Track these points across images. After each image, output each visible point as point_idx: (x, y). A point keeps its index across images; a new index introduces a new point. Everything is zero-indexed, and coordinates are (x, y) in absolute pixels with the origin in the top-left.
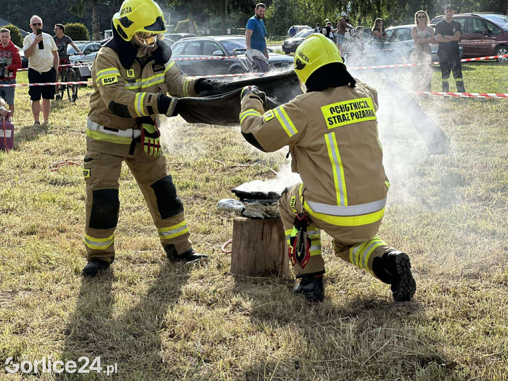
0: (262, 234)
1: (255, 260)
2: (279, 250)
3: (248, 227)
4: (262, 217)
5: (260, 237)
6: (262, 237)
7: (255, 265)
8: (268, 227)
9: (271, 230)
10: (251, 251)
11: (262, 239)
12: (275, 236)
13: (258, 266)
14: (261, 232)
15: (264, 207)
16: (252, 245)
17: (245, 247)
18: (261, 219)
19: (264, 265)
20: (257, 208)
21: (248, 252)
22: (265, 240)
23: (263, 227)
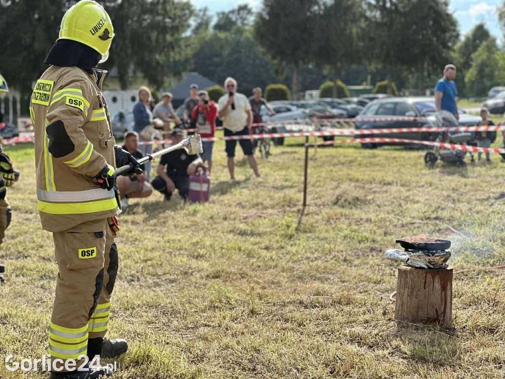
0: (425, 283)
1: (418, 308)
2: (442, 300)
3: (412, 276)
4: (426, 267)
5: (422, 286)
6: (425, 285)
7: (417, 312)
8: (431, 277)
9: (433, 280)
10: (414, 299)
11: (425, 288)
12: (438, 286)
13: (420, 313)
14: (424, 281)
15: (427, 258)
16: (415, 293)
17: (408, 295)
18: (424, 268)
19: (426, 313)
20: (420, 258)
21: (411, 299)
22: (427, 289)
23: (426, 277)
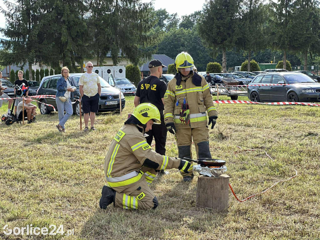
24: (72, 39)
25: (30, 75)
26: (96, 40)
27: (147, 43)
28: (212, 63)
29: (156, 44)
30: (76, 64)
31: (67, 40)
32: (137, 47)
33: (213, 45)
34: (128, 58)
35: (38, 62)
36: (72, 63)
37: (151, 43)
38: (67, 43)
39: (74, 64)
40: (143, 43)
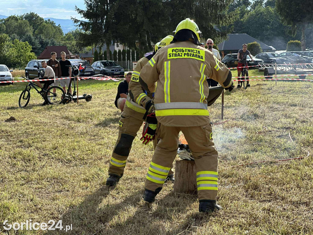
0: (187, 169)
1: (183, 183)
3: (180, 164)
4: (189, 159)
6: (187, 171)
8: (191, 165)
9: (192, 167)
10: (181, 178)
11: (187, 172)
13: (184, 187)
14: (186, 168)
15: (189, 154)
16: (182, 175)
17: (178, 176)
18: (188, 160)
19: (188, 187)
20: (186, 154)
21: (180, 178)
22: (189, 173)
23: (188, 165)
24: (147, 20)
25: (108, 55)
26: (172, 20)
27: (222, 22)
28: (292, 41)
29: (231, 23)
30: (152, 44)
31: (143, 20)
32: (212, 27)
33: (292, 23)
34: (203, 38)
35: (115, 42)
36: (148, 43)
37: (226, 22)
38: (143, 23)
39: (149, 44)
40: (219, 22)
